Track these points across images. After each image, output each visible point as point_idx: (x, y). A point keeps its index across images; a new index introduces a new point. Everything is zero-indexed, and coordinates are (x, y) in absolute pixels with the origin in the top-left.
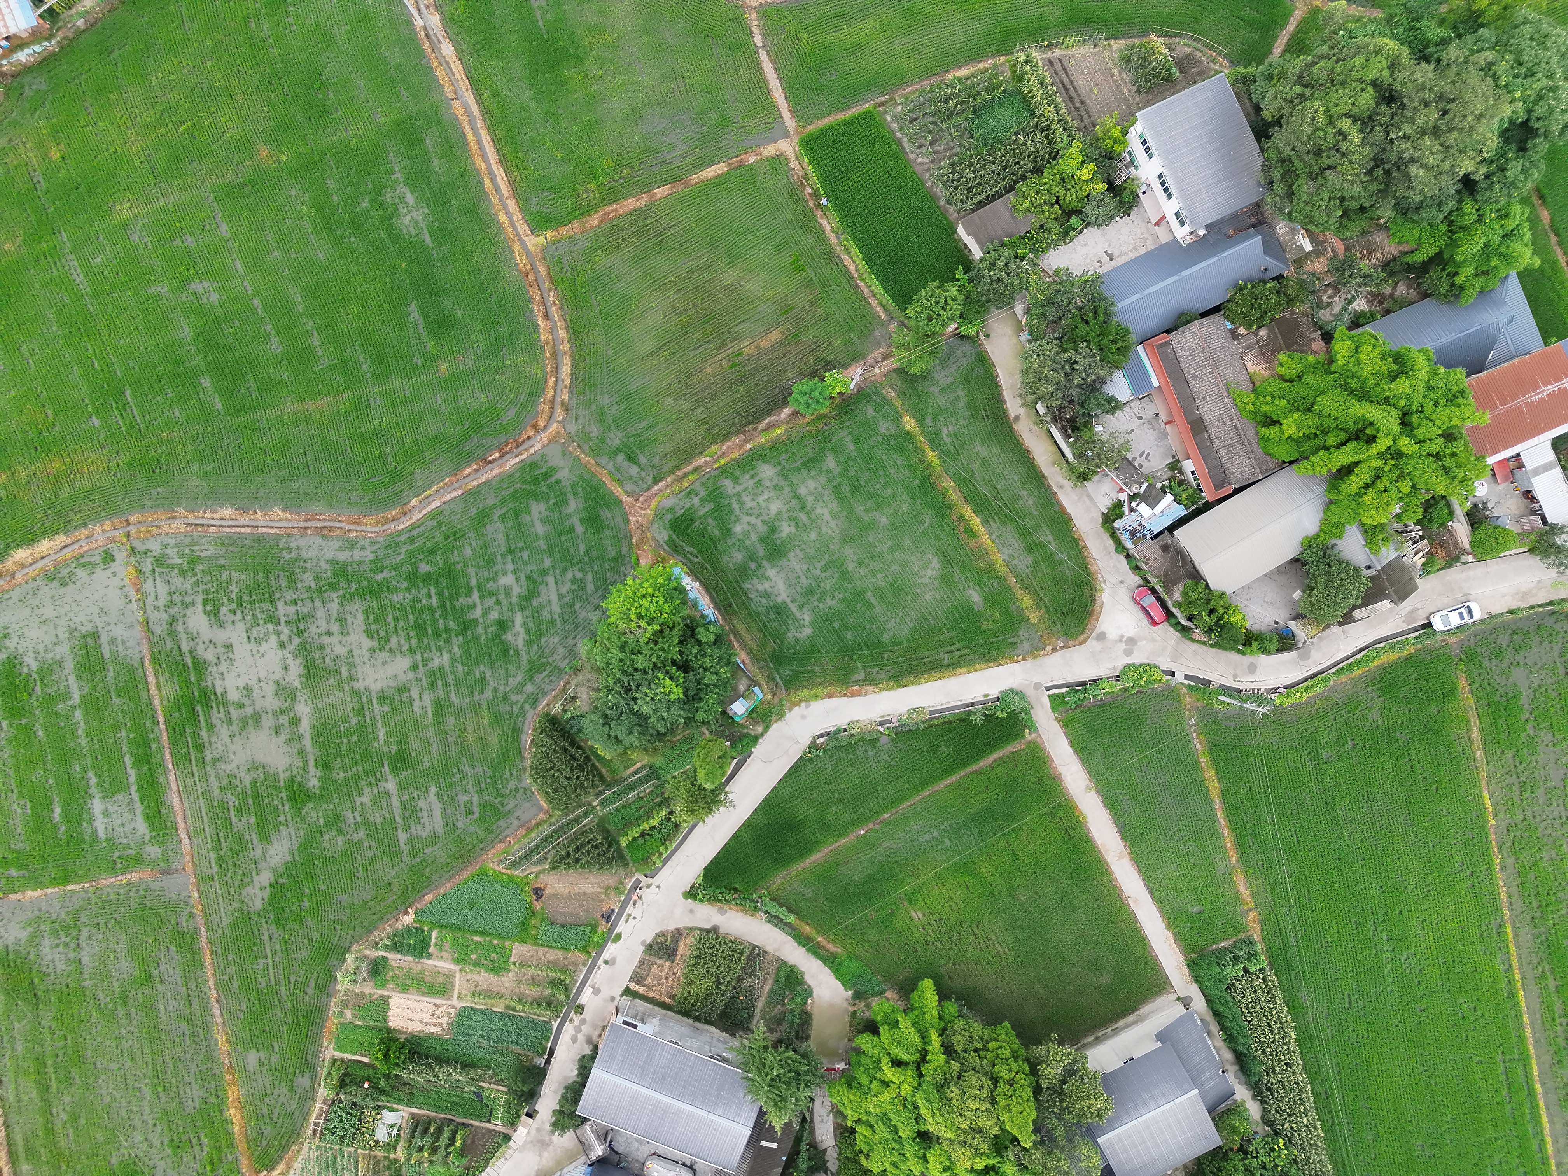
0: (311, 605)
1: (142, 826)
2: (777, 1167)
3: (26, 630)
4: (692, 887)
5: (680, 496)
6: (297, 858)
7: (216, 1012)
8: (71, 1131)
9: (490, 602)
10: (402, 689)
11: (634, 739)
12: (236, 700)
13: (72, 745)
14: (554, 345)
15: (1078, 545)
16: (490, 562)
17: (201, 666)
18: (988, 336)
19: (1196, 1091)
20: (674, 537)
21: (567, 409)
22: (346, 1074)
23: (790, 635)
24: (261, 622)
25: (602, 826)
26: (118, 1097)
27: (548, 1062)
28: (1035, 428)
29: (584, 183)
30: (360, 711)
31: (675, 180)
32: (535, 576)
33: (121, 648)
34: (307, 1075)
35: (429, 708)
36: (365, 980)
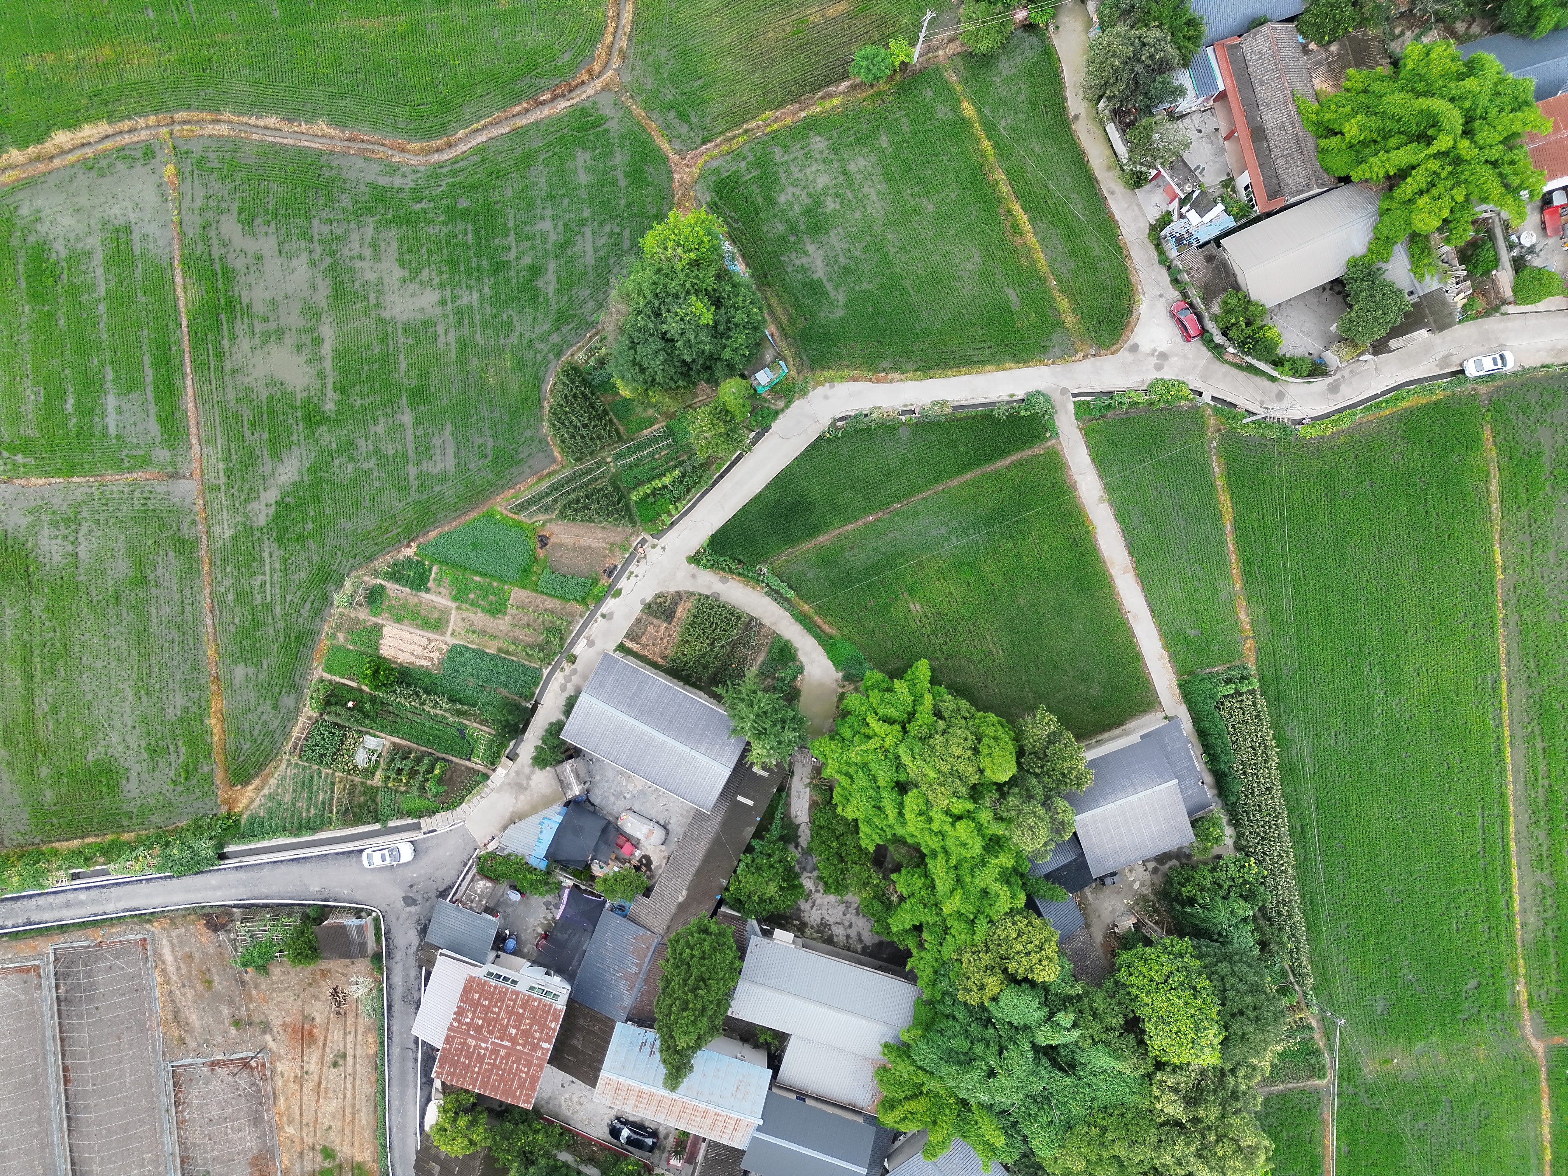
0: (346, 227)
1: (154, 428)
2: (750, 826)
3: (59, 216)
4: (698, 552)
5: (728, 158)
6: (305, 479)
7: (209, 622)
8: (50, 724)
9: (526, 245)
10: (429, 324)
12: (261, 313)
13: (93, 337)
15: (1121, 253)
16: (530, 206)
17: (230, 274)
18: (1057, 28)
19: (1176, 781)
20: (717, 199)
21: (624, 57)
22: (331, 696)
23: (822, 314)
24: (294, 237)
25: (613, 482)
26: (100, 695)
27: (535, 706)
28: (1092, 127)
30: (384, 340)
32: (573, 225)
33: (151, 246)
34: (293, 696)
35: (453, 346)
36: (361, 605)
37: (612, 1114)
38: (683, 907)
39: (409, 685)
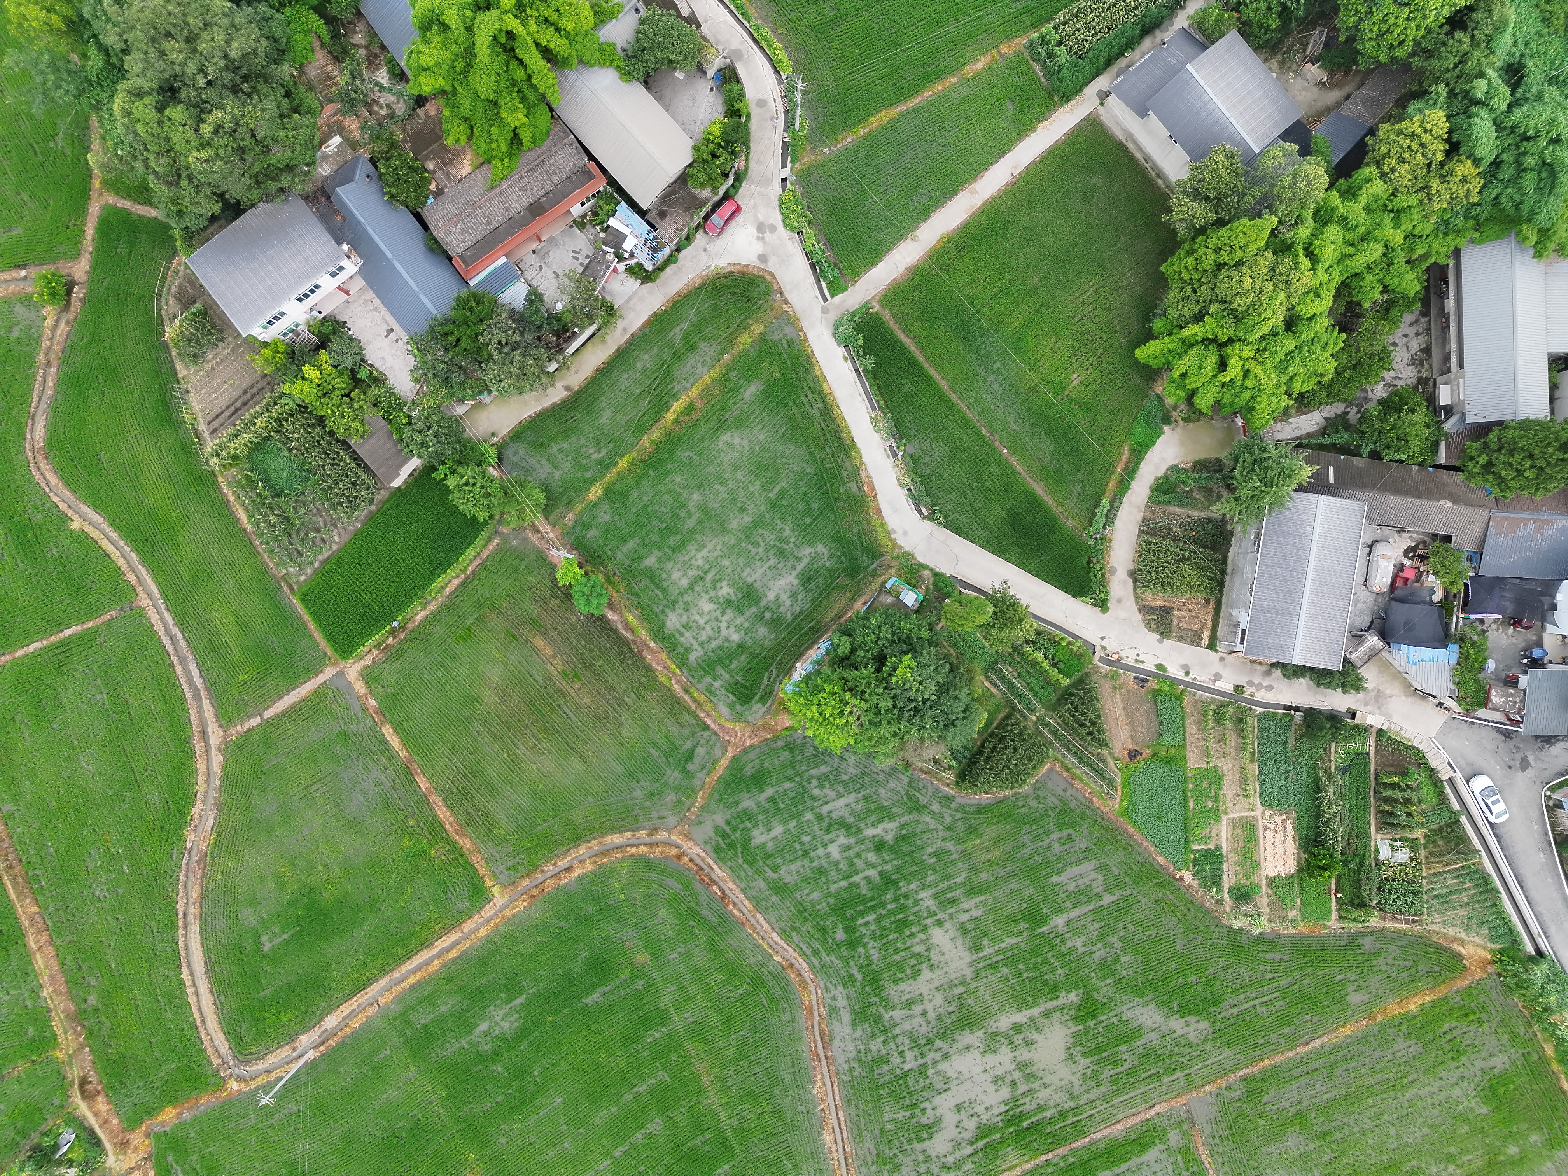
0: (901, 1037)
1: (1152, 1154)
2: (1352, 462)
4: (1096, 606)
5: (715, 701)
6: (1150, 997)
7: (1317, 1043)
8: (1465, 1159)
9: (859, 863)
10: (963, 930)
11: (963, 693)
12: (1009, 1089)
14: (595, 855)
15: (678, 301)
16: (820, 872)
17: (984, 1131)
18: (493, 435)
19: (1188, 66)
20: (757, 698)
21: (654, 830)
22: (1352, 903)
23: (828, 564)
24: (928, 1081)
25: (1054, 707)
26: (1420, 1120)
27: (1297, 709)
28: (573, 368)
29: (432, 861)
30: (994, 966)
31: (409, 773)
32: (825, 825)
34: (1361, 941)
35: (976, 900)
36: (1256, 905)
38: (1456, 500)
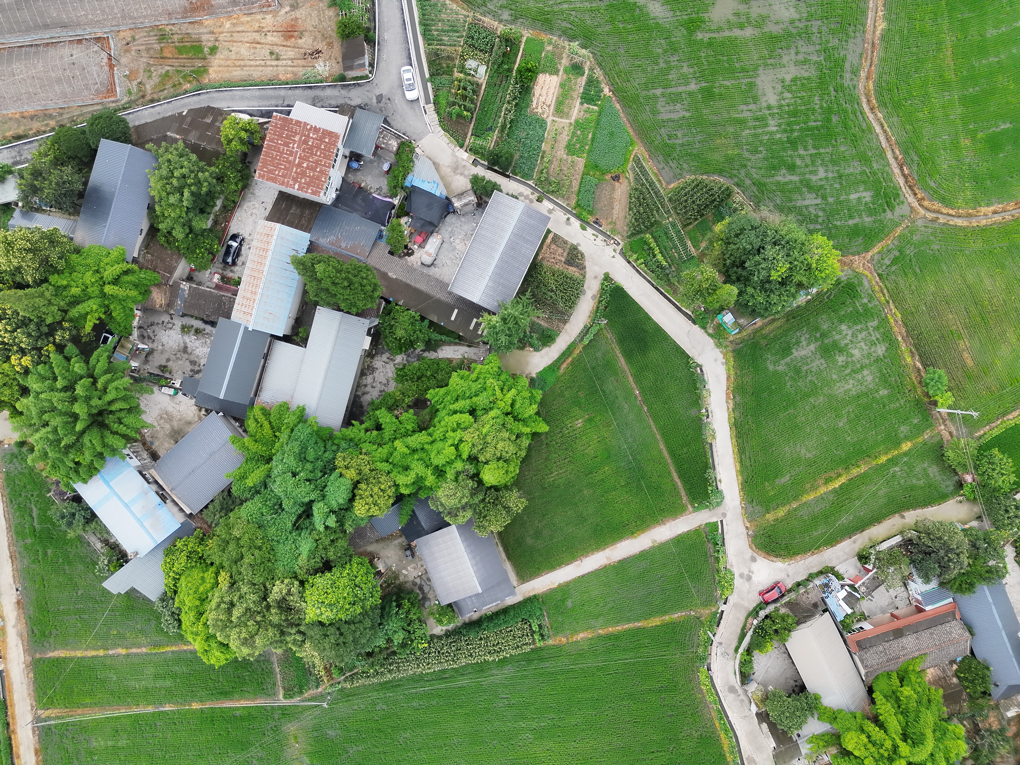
0: (817, 43)
2: (438, 319)
4: (612, 280)
5: (870, 291)
6: (651, 21)
9: (808, 160)
10: (755, 99)
14: (976, 216)
15: (815, 549)
16: (834, 162)
18: (961, 502)
19: (480, 591)
20: (842, 284)
21: (934, 220)
22: (511, 43)
23: (769, 356)
24: (809, 9)
27: (508, 176)
28: (897, 528)
30: (743, 70)
32: (822, 191)
34: (509, 18)
35: (742, 116)
36: (571, 60)
37: (246, 235)
38: (384, 276)
39: (520, 93)
